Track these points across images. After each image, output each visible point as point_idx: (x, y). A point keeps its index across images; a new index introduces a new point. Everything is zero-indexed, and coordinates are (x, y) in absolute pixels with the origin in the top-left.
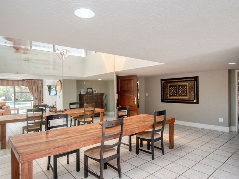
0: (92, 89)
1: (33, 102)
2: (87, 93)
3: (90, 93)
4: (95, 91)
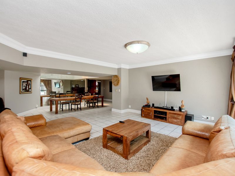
0: (78, 85)
1: (46, 91)
2: (76, 87)
3: (77, 87)
4: (80, 86)
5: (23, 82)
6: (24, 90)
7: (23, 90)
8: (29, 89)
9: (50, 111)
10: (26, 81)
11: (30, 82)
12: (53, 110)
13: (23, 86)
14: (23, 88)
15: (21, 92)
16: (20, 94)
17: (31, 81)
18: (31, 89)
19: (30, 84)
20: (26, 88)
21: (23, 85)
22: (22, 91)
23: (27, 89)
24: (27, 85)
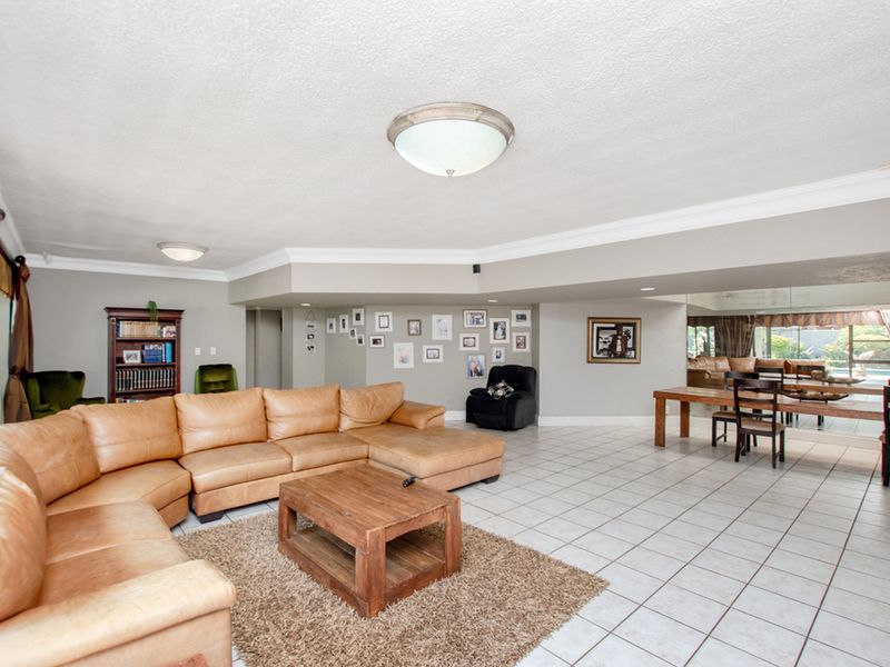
5: (599, 329)
7: (598, 353)
8: (625, 349)
9: (682, 436)
10: (613, 326)
11: (631, 328)
12: (691, 435)
13: (600, 340)
14: (600, 347)
15: (593, 358)
16: (589, 362)
17: (634, 325)
18: (634, 349)
20: (613, 346)
21: (598, 337)
22: (595, 355)
23: (619, 349)
24: (615, 338)
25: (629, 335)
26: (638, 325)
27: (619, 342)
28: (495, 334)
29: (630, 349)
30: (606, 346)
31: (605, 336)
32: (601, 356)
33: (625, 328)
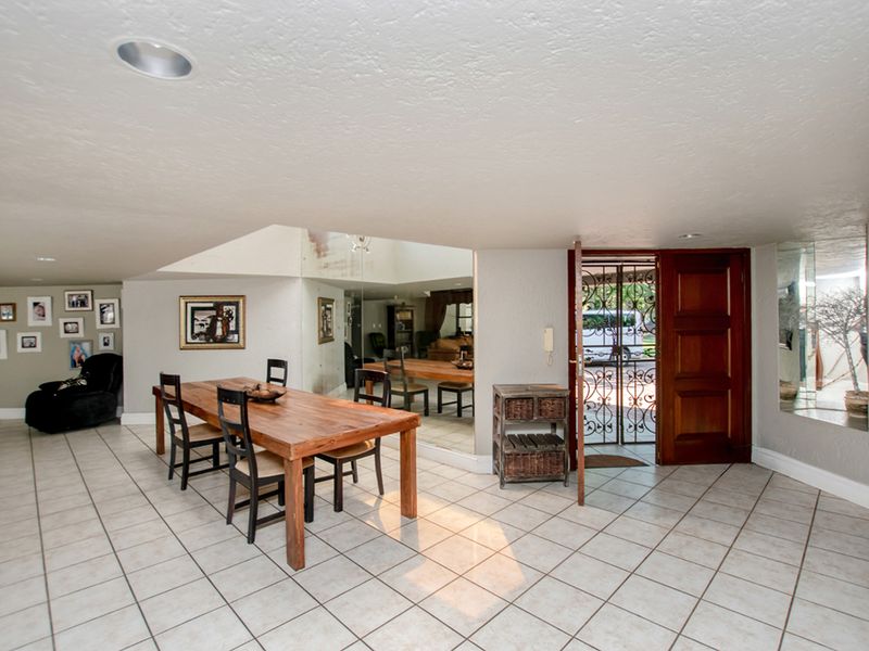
5: (194, 309)
6: (203, 337)
7: (193, 338)
8: (227, 332)
10: (212, 305)
11: (233, 308)
13: (196, 322)
14: (196, 331)
15: (187, 343)
16: (182, 348)
17: (236, 304)
18: (237, 332)
19: (234, 315)
20: (212, 328)
21: (193, 319)
22: (189, 339)
23: (219, 332)
24: (214, 320)
25: (231, 316)
26: (241, 305)
27: (219, 324)
28: (102, 317)
29: (233, 332)
30: (204, 329)
31: (201, 317)
32: (197, 340)
33: (226, 308)
